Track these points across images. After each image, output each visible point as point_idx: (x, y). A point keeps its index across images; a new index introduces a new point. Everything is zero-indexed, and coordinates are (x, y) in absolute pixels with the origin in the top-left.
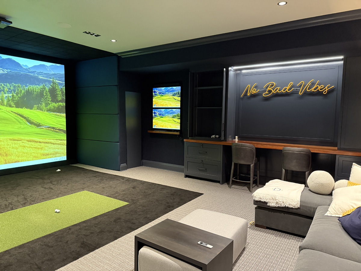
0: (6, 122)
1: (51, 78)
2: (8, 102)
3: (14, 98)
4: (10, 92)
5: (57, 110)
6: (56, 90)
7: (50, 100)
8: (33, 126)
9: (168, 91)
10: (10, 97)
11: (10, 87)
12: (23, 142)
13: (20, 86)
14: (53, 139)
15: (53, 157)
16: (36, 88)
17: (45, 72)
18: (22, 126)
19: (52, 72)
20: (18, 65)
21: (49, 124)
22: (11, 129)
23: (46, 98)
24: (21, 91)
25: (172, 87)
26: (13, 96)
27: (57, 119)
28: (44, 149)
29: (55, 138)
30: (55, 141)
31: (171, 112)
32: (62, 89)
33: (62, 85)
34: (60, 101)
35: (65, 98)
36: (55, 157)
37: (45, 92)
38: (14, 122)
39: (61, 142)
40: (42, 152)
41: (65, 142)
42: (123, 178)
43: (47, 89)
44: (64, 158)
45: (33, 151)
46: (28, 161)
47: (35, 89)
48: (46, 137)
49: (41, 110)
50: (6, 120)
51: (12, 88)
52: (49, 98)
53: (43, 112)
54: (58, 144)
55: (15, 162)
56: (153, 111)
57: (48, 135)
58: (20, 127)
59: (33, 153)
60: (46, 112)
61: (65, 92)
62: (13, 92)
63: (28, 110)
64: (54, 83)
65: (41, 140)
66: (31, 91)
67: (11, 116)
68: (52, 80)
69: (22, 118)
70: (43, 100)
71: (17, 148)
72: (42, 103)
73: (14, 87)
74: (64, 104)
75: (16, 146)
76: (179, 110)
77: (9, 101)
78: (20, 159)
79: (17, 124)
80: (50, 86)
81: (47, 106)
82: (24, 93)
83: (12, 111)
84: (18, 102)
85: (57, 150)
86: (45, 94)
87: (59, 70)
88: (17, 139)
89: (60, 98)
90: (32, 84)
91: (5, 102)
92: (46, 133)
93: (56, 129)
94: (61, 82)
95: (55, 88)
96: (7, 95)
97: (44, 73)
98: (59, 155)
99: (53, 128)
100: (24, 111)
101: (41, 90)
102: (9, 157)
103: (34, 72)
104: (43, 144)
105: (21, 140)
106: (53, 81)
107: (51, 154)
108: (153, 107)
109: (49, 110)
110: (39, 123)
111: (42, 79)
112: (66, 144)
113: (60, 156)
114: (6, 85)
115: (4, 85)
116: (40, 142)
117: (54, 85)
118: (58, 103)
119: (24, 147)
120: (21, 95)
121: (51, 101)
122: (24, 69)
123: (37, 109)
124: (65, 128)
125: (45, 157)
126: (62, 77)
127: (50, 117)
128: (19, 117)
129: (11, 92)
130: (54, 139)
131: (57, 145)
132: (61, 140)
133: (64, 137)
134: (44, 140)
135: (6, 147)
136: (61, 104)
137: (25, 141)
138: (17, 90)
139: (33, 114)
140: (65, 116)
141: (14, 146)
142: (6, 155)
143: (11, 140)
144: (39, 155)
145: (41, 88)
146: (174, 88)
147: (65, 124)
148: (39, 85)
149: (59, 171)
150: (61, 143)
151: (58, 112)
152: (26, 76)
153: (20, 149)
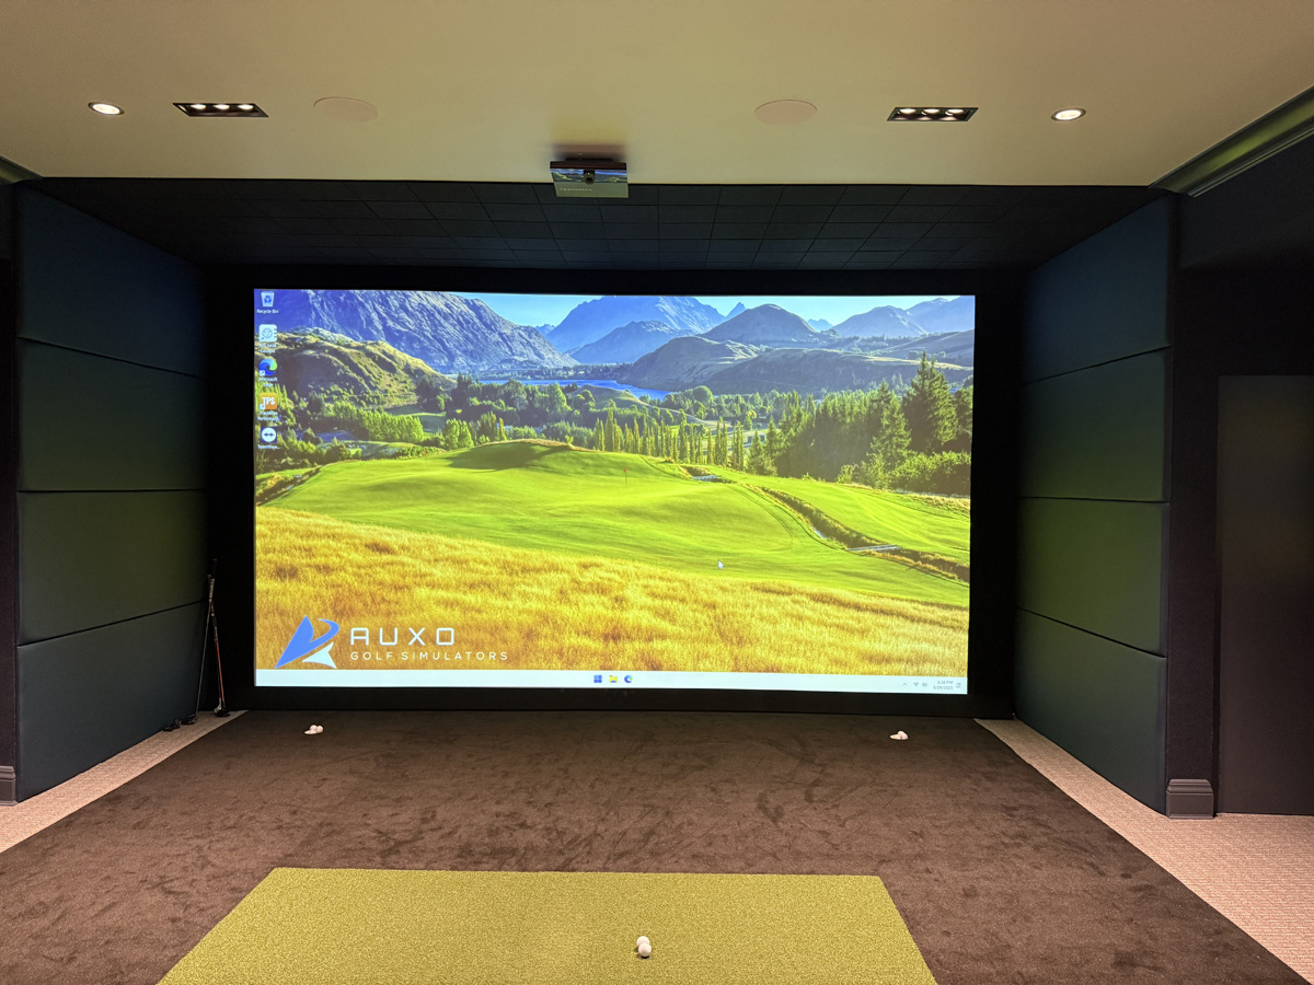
0: (744, 526)
1: (913, 356)
2: (753, 457)
3: (776, 441)
4: (762, 421)
5: (936, 483)
6: (936, 399)
7: (907, 442)
8: (834, 543)
10: (762, 438)
11: (765, 404)
12: (795, 602)
13: (797, 397)
14: (913, 601)
15: (906, 673)
16: (852, 403)
17: (891, 337)
18: (796, 541)
19: (923, 332)
20: (795, 322)
21: (897, 539)
22: (758, 552)
23: (891, 436)
24: (799, 415)
26: (771, 434)
27: (934, 519)
28: (874, 637)
29: (920, 594)
30: (921, 607)
32: (959, 394)
33: (960, 380)
34: (950, 447)
35: (970, 433)
36: (919, 674)
37: (886, 413)
38: (769, 525)
39: (948, 614)
40: (866, 645)
41: (965, 617)
43: (896, 400)
44: (956, 684)
45: (831, 640)
46: (811, 672)
47: (848, 406)
48: (883, 589)
49: (869, 482)
50: (746, 518)
51: (769, 408)
52: (901, 436)
53: (877, 491)
54: (932, 622)
55: (767, 670)
57: (892, 582)
58: (789, 547)
59: (831, 645)
60: (886, 492)
61: (971, 406)
62: (771, 421)
63: (821, 484)
64: (925, 374)
65: (863, 600)
66: (835, 413)
67: (761, 505)
68: (918, 362)
69: (796, 514)
70: (878, 444)
71: (775, 622)
72: (871, 457)
73: (778, 402)
74: (968, 457)
75: (772, 611)
77: (758, 452)
78: (784, 660)
79: (780, 534)
80: (907, 389)
81: (892, 468)
82: (809, 423)
83: (766, 487)
84: (786, 456)
85: (925, 647)
86: (885, 422)
87: (955, 315)
88: (776, 587)
89: (947, 434)
90: (839, 388)
91: (745, 457)
92: (882, 574)
93: (925, 561)
94: (958, 367)
95: (931, 395)
96: (751, 433)
97: (889, 341)
98: (935, 668)
99: (915, 555)
100: (808, 489)
101: (871, 408)
102: (747, 650)
103: (851, 340)
104: (867, 615)
105: (789, 594)
106: (923, 366)
107: (900, 660)
109: (902, 484)
110: (859, 535)
111: (877, 366)
112: (966, 626)
113: (940, 675)
114: (752, 401)
115: (746, 399)
116: (858, 607)
117: (927, 382)
118: (939, 452)
119: (800, 618)
120: (800, 429)
121: (908, 448)
122: (816, 335)
123: (854, 479)
124: (964, 558)
125: (875, 668)
126: (969, 346)
127: (904, 513)
128: (788, 508)
129: (765, 422)
130: (915, 598)
131: (928, 627)
132: (948, 607)
133: (960, 595)
134: (873, 601)
135: (741, 611)
136: (953, 456)
137: (804, 598)
138: (784, 416)
139: (843, 500)
140: (969, 508)
141: (764, 610)
142: (741, 642)
143: (757, 589)
144: (852, 657)
145: (872, 401)
147: (968, 542)
148: (864, 388)
149: (901, 741)
150: (946, 619)
151: (937, 492)
152: (819, 358)
153: (786, 626)
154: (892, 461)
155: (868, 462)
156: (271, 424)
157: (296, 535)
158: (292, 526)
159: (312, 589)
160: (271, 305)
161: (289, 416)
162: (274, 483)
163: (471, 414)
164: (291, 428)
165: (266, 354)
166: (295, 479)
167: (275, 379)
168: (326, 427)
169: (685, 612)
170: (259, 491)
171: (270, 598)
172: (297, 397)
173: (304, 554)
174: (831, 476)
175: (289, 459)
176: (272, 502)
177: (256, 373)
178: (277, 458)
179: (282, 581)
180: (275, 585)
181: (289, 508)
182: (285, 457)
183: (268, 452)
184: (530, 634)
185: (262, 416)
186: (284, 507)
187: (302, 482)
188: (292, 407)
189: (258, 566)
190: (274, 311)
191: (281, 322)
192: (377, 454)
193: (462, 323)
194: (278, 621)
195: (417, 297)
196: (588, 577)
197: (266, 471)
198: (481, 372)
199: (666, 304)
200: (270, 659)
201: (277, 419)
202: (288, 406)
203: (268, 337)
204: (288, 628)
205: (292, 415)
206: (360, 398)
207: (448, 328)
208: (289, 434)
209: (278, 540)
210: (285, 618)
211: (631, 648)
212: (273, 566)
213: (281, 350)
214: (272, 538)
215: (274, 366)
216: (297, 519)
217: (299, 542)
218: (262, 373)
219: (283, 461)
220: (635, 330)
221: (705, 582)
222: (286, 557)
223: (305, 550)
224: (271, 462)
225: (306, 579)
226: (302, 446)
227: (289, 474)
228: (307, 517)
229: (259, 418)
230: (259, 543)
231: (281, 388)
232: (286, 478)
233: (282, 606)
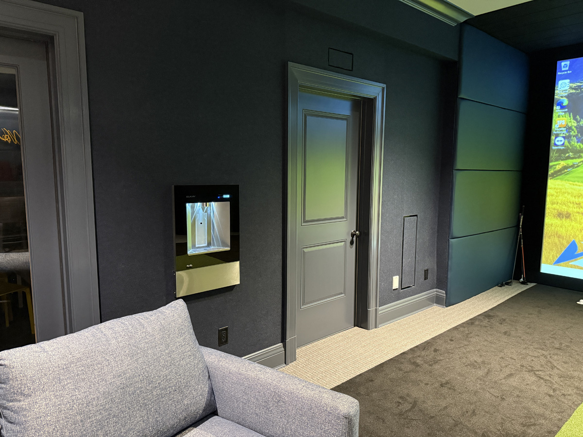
156: (562, 135)
157: (572, 196)
158: (570, 191)
159: (578, 225)
160: (567, 69)
161: (573, 130)
162: (560, 167)
164: (574, 136)
165: (562, 97)
166: (574, 165)
167: (566, 110)
170: (551, 172)
171: (553, 228)
172: (579, 119)
173: (575, 206)
175: (571, 154)
176: (558, 177)
177: (555, 108)
178: (563, 154)
179: (561, 219)
180: (557, 221)
181: (568, 180)
182: (569, 153)
183: (558, 150)
185: (556, 131)
186: (565, 180)
187: (578, 166)
188: (575, 125)
189: (547, 211)
190: (569, 72)
191: (572, 77)
194: (556, 240)
197: (556, 160)
200: (550, 259)
201: (565, 132)
202: (573, 124)
203: (563, 87)
204: (562, 244)
205: (575, 129)
208: (572, 140)
209: (560, 198)
210: (561, 239)
212: (556, 211)
213: (571, 93)
214: (556, 196)
215: (566, 102)
216: (573, 186)
217: (573, 199)
218: (558, 107)
219: (567, 155)
222: (564, 207)
223: (576, 204)
224: (560, 156)
225: (576, 220)
226: (580, 146)
227: (570, 162)
228: (579, 186)
230: (548, 199)
231: (570, 114)
232: (568, 165)
233: (559, 233)
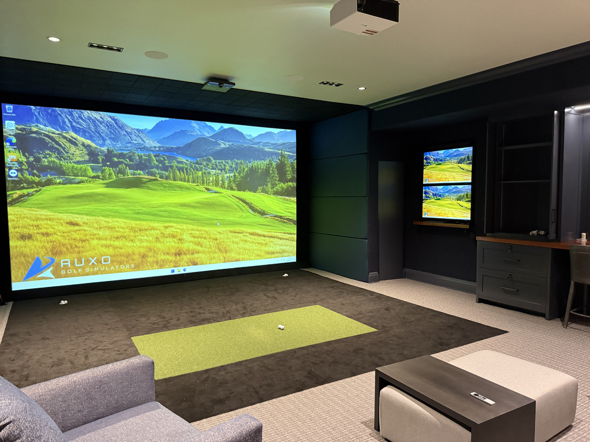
0: (226, 209)
1: (279, 150)
2: (229, 184)
3: (236, 178)
4: (231, 170)
5: (285, 193)
6: (286, 165)
7: (278, 179)
8: (256, 214)
9: (450, 156)
10: (232, 176)
11: (232, 164)
12: (244, 236)
13: (243, 162)
14: (280, 233)
15: (279, 257)
16: (260, 165)
17: (272, 142)
18: (244, 214)
19: (281, 142)
20: (241, 135)
21: (275, 212)
22: (231, 219)
23: (273, 176)
24: (244, 169)
25: (456, 149)
26: (235, 175)
27: (287, 205)
28: (269, 245)
29: (282, 230)
30: (283, 234)
31: (454, 190)
32: (292, 163)
33: (292, 158)
34: (291, 181)
35: (296, 176)
36: (282, 256)
37: (271, 169)
38: (235, 209)
39: (290, 236)
40: (267, 249)
41: (295, 237)
42: (372, 293)
43: (274, 164)
44: (293, 259)
45: (256, 248)
46: (250, 260)
47: (259, 166)
48: (272, 229)
49: (267, 193)
50: (227, 206)
51: (234, 166)
52: (276, 177)
53: (269, 196)
54: (286, 239)
55: (235, 261)
56: (424, 190)
57: (274, 226)
58: (242, 216)
59: (256, 250)
60: (272, 196)
61: (296, 167)
62: (235, 171)
63: (252, 193)
64: (283, 156)
65: (266, 233)
66: (255, 168)
67: (232, 201)
68: (280, 152)
69: (244, 204)
70: (269, 179)
71: (237, 243)
72: (267, 184)
73: (237, 164)
74: (295, 184)
75: (237, 240)
76: (470, 187)
77: (231, 182)
78: (241, 257)
79: (239, 212)
80: (277, 160)
81: (273, 188)
82: (247, 172)
83: (234, 194)
84: (240, 183)
85: (284, 247)
86: (271, 172)
87: (289, 137)
88: (238, 231)
89: (289, 177)
90: (256, 159)
91: (226, 184)
92: (271, 224)
93: (284, 219)
94: (292, 154)
95: (284, 163)
96: (228, 175)
97: (271, 144)
98: (287, 254)
99: (281, 217)
100: (247, 195)
101: (266, 167)
102: (229, 254)
103: (259, 143)
104: (267, 238)
105: (242, 233)
106: (282, 153)
107: (277, 253)
108: (424, 183)
109: (277, 193)
110: (264, 211)
111: (268, 152)
112: (296, 240)
113: (288, 256)
114: (228, 163)
115: (225, 162)
116: (264, 236)
117: (283, 159)
118: (287, 182)
119: (246, 241)
120: (244, 174)
121: (278, 181)
122: (248, 140)
123: (262, 192)
124: (294, 217)
125: (270, 256)
126: (294, 147)
127: (277, 203)
128: (241, 202)
129: (233, 171)
130: (281, 231)
131: (285, 241)
132: (290, 234)
133: (293, 229)
134: (269, 234)
135: (226, 241)
136: (290, 184)
137: (247, 234)
138: (239, 169)
139: (259, 199)
140: (296, 201)
141: (234, 240)
142: (226, 251)
143: (231, 232)
144: (263, 254)
145: (267, 164)
146: (461, 149)
147: (295, 212)
148: (264, 160)
149: (286, 277)
150: (290, 238)
151: (287, 196)
152: (250, 149)
153: (241, 245)
154: (274, 185)
155: (266, 186)
156: (14, 168)
157: (31, 220)
158: (28, 216)
159: (40, 244)
160: (11, 111)
161: (24, 165)
162: (17, 196)
163: (114, 165)
164: (25, 170)
165: (10, 135)
166: (29, 194)
167: (16, 147)
168: (44, 170)
169: (206, 242)
170: (9, 200)
171: (18, 249)
172: (28, 156)
173: (35, 228)
174: (254, 190)
175: (25, 184)
176: (16, 205)
177: (5, 144)
178: (18, 184)
179: (24, 241)
180: (21, 243)
181: (26, 207)
182: (23, 184)
183: (13, 181)
184: (144, 256)
185: (9, 164)
186: (23, 207)
187: (33, 195)
188: (25, 160)
189: (10, 235)
190: (13, 115)
191: (18, 120)
192: (70, 182)
193: (109, 126)
194: (23, 259)
195: (86, 113)
196: (168, 231)
197: (13, 190)
198: (117, 147)
199: (195, 124)
200: (19, 277)
201: (17, 165)
202: (23, 159)
203: (10, 127)
204: (29, 262)
205: (25, 164)
206: (60, 156)
207: (102, 127)
208: (24, 173)
209: (21, 222)
210: (26, 258)
211: (186, 258)
212: (18, 234)
213: (18, 133)
214: (17, 221)
215: (14, 141)
216: (30, 212)
217: (32, 223)
218: (8, 144)
219: (22, 185)
220: (183, 133)
221: (213, 230)
222: (25, 230)
223: (36, 226)
224: (15, 186)
225: (37, 239)
226: (32, 178)
227: (25, 191)
228: (36, 211)
229: (7, 165)
230: (10, 224)
231: (19, 151)
232: (23, 194)
233: (24, 253)
